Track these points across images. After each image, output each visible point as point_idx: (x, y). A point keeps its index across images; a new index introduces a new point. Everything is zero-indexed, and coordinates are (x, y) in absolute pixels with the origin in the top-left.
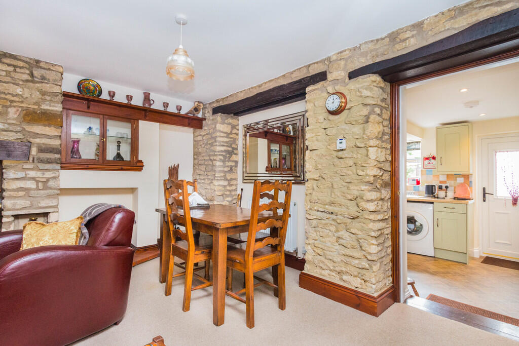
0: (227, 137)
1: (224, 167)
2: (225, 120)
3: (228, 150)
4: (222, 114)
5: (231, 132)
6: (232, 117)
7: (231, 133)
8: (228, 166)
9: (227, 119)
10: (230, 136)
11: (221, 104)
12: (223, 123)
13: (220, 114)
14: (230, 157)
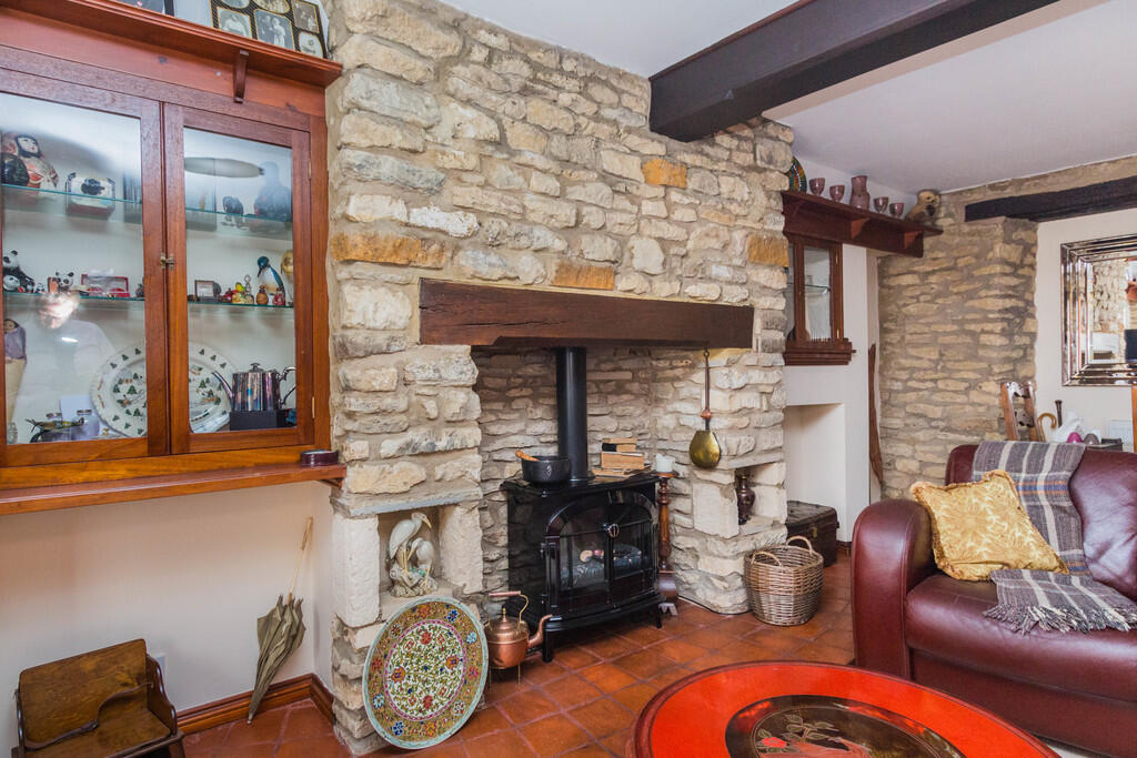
0: (1014, 274)
1: (1013, 350)
2: (1013, 232)
3: (1018, 307)
4: (1009, 219)
5: (1022, 261)
6: (1025, 224)
7: (1022, 266)
8: (1019, 347)
9: (1016, 230)
10: (1020, 272)
11: (1009, 193)
12: (1007, 241)
13: (1004, 218)
14: (1021, 325)
